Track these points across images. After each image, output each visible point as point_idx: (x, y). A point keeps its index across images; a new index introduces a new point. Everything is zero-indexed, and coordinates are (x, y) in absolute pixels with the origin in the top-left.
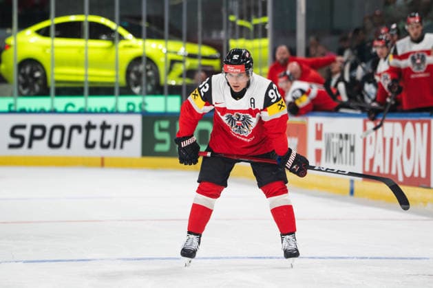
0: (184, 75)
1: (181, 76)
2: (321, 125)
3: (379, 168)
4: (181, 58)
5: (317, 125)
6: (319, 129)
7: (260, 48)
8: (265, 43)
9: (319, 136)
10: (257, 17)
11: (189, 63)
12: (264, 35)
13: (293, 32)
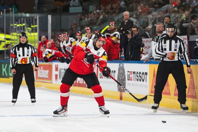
0: (5, 47)
1: (4, 47)
2: (58, 65)
3: (79, 81)
4: (4, 40)
5: (56, 65)
6: (57, 67)
7: (34, 36)
8: (36, 34)
9: (57, 69)
10: (33, 25)
11: (7, 42)
12: (36, 32)
13: (47, 30)
